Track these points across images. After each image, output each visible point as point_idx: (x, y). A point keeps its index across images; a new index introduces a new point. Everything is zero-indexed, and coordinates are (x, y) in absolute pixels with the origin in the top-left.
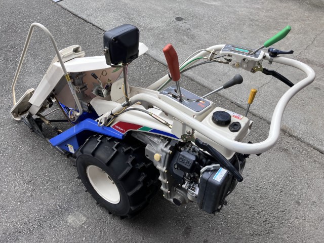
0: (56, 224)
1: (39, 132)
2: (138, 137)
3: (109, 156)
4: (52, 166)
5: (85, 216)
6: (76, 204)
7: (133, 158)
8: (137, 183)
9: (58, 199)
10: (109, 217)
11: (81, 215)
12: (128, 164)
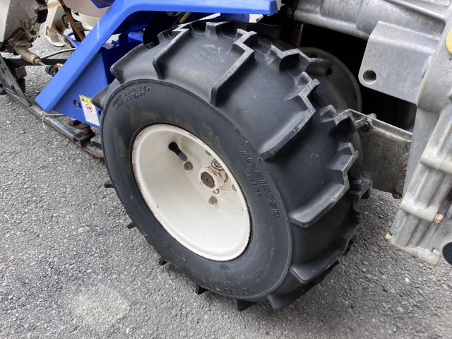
0: (38, 319)
1: (16, 93)
2: (324, 14)
3: (223, 72)
4: (43, 167)
5: (125, 295)
6: (99, 262)
7: (313, 83)
8: (329, 179)
9: (52, 248)
10: (196, 301)
11: (114, 294)
12: (298, 99)
